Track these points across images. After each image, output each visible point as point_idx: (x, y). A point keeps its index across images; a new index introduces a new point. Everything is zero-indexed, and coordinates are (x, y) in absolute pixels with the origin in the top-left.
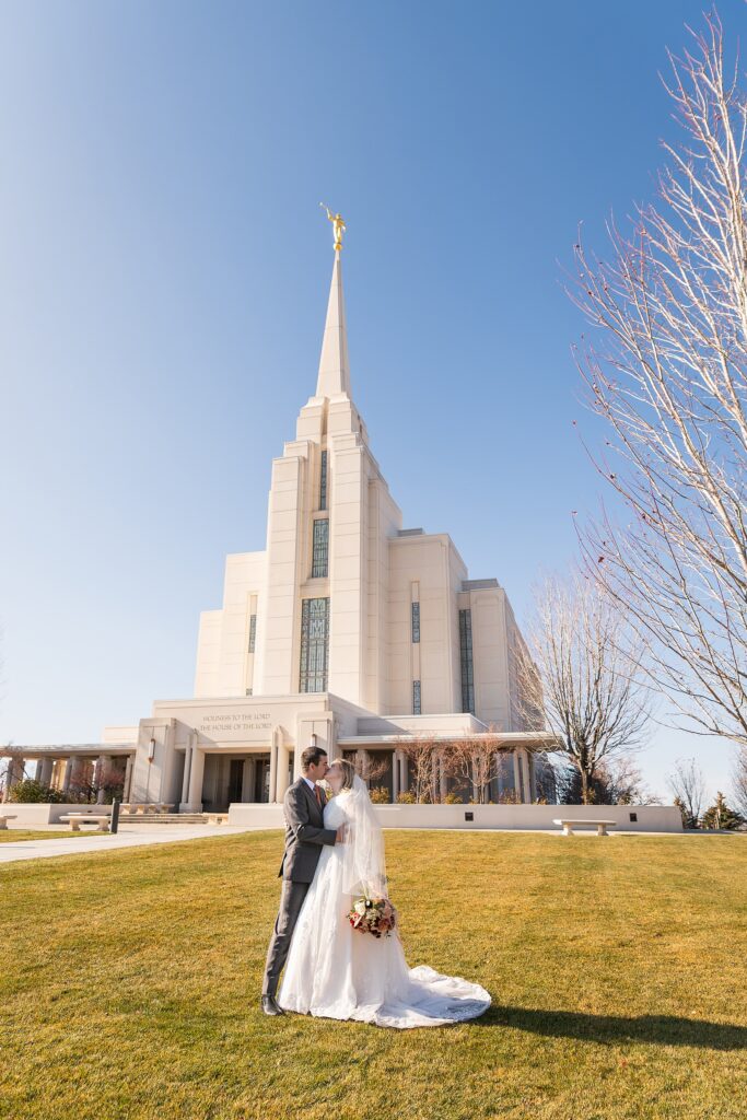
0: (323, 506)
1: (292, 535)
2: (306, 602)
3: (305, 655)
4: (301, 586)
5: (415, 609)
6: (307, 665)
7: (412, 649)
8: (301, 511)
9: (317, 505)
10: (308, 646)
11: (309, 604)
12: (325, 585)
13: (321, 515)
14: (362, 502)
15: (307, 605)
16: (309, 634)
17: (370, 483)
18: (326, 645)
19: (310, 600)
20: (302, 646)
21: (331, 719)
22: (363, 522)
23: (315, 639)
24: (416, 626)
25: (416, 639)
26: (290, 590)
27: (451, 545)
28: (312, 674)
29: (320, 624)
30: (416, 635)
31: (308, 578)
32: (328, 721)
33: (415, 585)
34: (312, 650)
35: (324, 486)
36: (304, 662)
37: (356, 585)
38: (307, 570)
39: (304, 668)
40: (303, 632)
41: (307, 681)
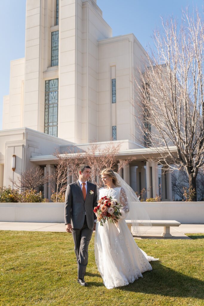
0: (57, 23)
1: (37, 42)
2: (47, 82)
3: (47, 113)
4: (43, 72)
5: (113, 83)
6: (48, 119)
7: (111, 107)
8: (42, 26)
9: (53, 22)
10: (48, 108)
11: (49, 83)
12: (57, 70)
13: (54, 28)
14: (77, 16)
15: (48, 83)
16: (49, 101)
17: (83, 5)
18: (58, 107)
19: (49, 81)
20: (45, 109)
21: (25, 145)
22: (77, 29)
23: (53, 104)
24: (113, 93)
25: (113, 101)
26: (36, 75)
27: (135, 41)
28: (51, 124)
29: (55, 94)
30: (114, 98)
31: (48, 67)
32: (23, 146)
33: (113, 68)
34: (51, 110)
35: (57, 11)
36: (47, 118)
37: (73, 68)
38: (47, 62)
39: (47, 121)
40: (46, 100)
41: (48, 128)
